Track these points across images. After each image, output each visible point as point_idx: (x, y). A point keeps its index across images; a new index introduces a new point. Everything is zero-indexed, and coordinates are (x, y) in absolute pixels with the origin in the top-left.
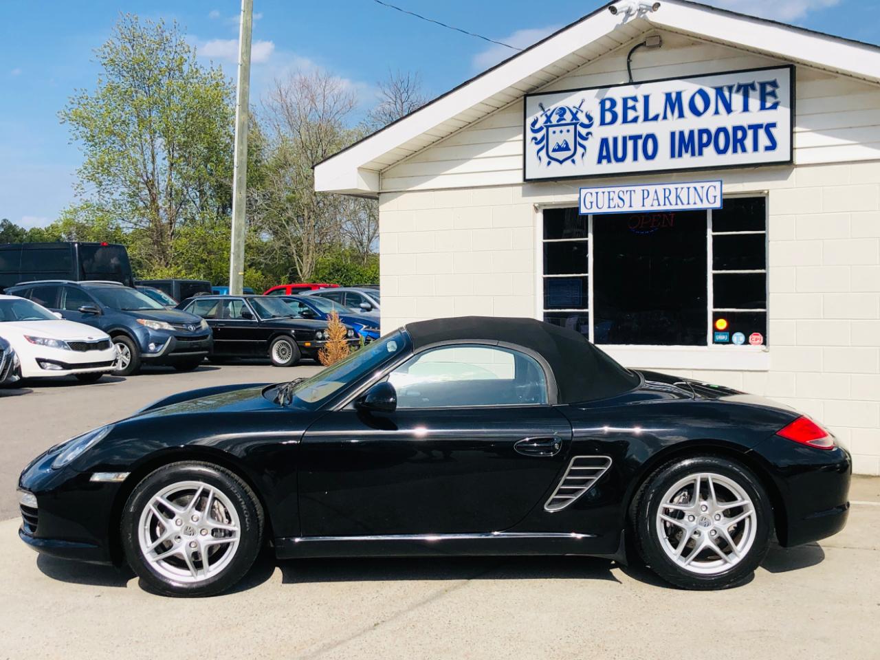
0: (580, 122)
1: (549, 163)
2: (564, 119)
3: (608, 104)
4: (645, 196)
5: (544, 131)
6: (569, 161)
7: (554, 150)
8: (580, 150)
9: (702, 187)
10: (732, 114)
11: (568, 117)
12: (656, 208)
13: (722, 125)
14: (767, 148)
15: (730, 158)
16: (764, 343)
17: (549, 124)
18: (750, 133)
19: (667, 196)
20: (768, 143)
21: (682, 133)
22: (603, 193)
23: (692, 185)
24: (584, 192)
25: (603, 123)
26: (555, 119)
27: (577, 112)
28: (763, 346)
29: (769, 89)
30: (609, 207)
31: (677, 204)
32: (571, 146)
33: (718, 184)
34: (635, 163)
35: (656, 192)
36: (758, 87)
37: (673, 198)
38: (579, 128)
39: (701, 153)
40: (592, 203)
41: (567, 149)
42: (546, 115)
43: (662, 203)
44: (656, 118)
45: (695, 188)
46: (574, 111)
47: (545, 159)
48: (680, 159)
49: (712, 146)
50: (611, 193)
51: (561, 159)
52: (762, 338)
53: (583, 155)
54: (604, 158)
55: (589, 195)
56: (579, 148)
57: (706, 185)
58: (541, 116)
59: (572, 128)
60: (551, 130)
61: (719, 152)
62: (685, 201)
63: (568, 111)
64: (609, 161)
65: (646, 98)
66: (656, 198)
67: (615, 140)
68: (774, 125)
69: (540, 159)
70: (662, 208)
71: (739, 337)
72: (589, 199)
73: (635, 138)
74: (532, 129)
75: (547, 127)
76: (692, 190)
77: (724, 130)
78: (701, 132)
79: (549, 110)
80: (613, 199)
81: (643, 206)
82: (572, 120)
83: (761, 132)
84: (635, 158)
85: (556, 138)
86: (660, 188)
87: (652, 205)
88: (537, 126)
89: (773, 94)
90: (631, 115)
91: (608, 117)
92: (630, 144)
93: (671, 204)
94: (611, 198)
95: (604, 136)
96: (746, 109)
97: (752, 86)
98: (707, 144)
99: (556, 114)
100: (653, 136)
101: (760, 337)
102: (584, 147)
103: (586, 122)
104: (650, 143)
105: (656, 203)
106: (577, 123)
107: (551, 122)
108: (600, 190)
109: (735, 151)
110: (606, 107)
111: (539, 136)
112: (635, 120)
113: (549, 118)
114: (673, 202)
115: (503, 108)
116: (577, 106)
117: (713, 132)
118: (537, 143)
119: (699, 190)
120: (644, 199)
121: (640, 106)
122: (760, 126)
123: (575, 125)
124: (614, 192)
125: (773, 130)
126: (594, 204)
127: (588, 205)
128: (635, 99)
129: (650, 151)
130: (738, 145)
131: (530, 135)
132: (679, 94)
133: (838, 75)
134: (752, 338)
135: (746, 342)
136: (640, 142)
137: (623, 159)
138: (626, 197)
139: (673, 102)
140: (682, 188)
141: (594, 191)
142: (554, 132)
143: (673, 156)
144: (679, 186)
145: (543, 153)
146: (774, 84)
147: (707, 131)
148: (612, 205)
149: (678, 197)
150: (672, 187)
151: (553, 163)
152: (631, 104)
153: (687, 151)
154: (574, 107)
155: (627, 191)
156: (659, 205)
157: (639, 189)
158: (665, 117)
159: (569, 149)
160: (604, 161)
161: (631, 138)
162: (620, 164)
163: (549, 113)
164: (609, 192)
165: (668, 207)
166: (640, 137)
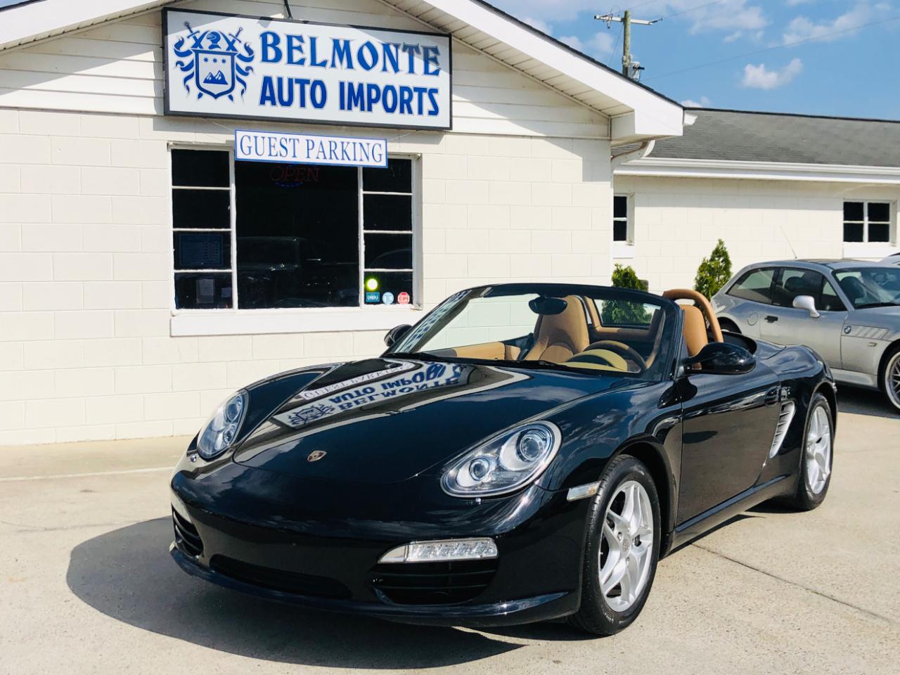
0: (239, 53)
1: (200, 96)
2: (218, 47)
3: (270, 40)
4: (310, 147)
5: (193, 56)
6: (225, 97)
7: (206, 81)
8: (239, 86)
9: (368, 144)
10: (398, 74)
11: (223, 45)
12: (321, 161)
13: (390, 83)
14: (431, 113)
15: (397, 118)
16: (411, 302)
17: (198, 48)
18: (416, 95)
19: (333, 149)
20: (432, 109)
21: (351, 85)
22: (263, 138)
23: (358, 141)
24: (240, 134)
25: (265, 59)
26: (206, 44)
27: (234, 41)
28: (410, 305)
29: (431, 54)
30: (270, 155)
31: (343, 159)
32: (228, 79)
33: (382, 143)
34: (303, 109)
35: (321, 143)
36: (421, 50)
37: (339, 152)
38: (237, 60)
39: (370, 109)
40: (250, 148)
41: (223, 82)
42: (195, 38)
43: (328, 156)
44: (324, 64)
45: (361, 145)
46: (231, 39)
47: (195, 91)
48: (349, 112)
49: (380, 103)
50: (273, 140)
51: (216, 93)
52: (409, 297)
53: (243, 92)
54: (268, 99)
55: (246, 139)
56: (237, 84)
57: (372, 142)
58: (188, 37)
59: (228, 58)
60: (202, 56)
61: (388, 110)
62: (352, 157)
63: (221, 36)
64: (274, 103)
65: (313, 40)
66: (321, 150)
67: (280, 80)
68: (436, 91)
69: (188, 88)
70: (328, 161)
71: (388, 297)
72: (246, 143)
73: (303, 82)
74: (175, 51)
75: (197, 53)
76: (358, 146)
77: (391, 88)
78: (370, 87)
79: (198, 32)
80: (274, 146)
81: (308, 157)
82: (228, 49)
83: (425, 96)
84: (303, 104)
85: (208, 67)
86: (326, 140)
87: (318, 158)
88: (183, 49)
89: (435, 60)
90: (297, 56)
91: (271, 54)
92: (297, 88)
93: (337, 158)
94: (272, 145)
95: (268, 74)
96: (411, 70)
97: (417, 48)
98: (376, 101)
99: (208, 39)
100: (321, 83)
101: (407, 296)
102: (244, 84)
103: (246, 54)
104: (318, 90)
105: (321, 155)
106: (235, 54)
107: (201, 47)
108: (259, 135)
109: (402, 111)
110: (269, 42)
111: (187, 61)
112: (301, 62)
113: (198, 42)
114: (340, 156)
115: (127, 17)
116: (234, 34)
117: (382, 88)
118: (185, 69)
119: (365, 146)
120: (308, 149)
121: (306, 47)
122: (424, 90)
123: (233, 55)
124: (275, 138)
125: (435, 95)
126: (253, 150)
127: (246, 150)
128: (300, 39)
129: (319, 99)
130: (405, 106)
131: (173, 58)
132: (347, 43)
133: (480, 51)
134: (401, 297)
135: (395, 301)
136: (308, 88)
137: (289, 103)
138: (289, 146)
139: (341, 50)
140: (348, 143)
141: (252, 134)
142: (206, 60)
143: (342, 107)
144: (345, 140)
145: (192, 82)
146: (435, 50)
147: (376, 87)
148: (274, 153)
149: (344, 151)
150: (338, 140)
151: (205, 96)
152: (296, 43)
153: (356, 105)
154: (230, 35)
155: (290, 140)
156: (325, 158)
157: (303, 138)
158: (333, 65)
159: (226, 84)
160: (268, 103)
161: (298, 81)
162: (285, 109)
163: (198, 36)
164: (270, 138)
165: (334, 162)
166: (307, 82)
